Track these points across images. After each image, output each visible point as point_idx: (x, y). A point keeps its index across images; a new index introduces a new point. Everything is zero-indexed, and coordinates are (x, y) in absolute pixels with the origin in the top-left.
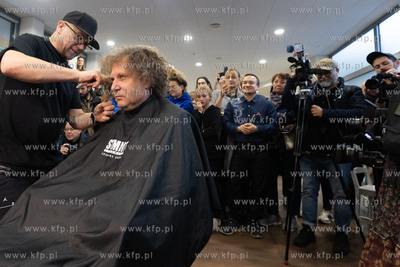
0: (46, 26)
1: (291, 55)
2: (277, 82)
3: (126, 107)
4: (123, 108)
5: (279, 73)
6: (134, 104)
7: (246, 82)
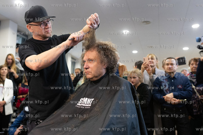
0: (18, 26)
1: (199, 44)
2: (192, 65)
3: (92, 78)
4: (90, 79)
5: (193, 58)
6: (96, 77)
7: (168, 64)
